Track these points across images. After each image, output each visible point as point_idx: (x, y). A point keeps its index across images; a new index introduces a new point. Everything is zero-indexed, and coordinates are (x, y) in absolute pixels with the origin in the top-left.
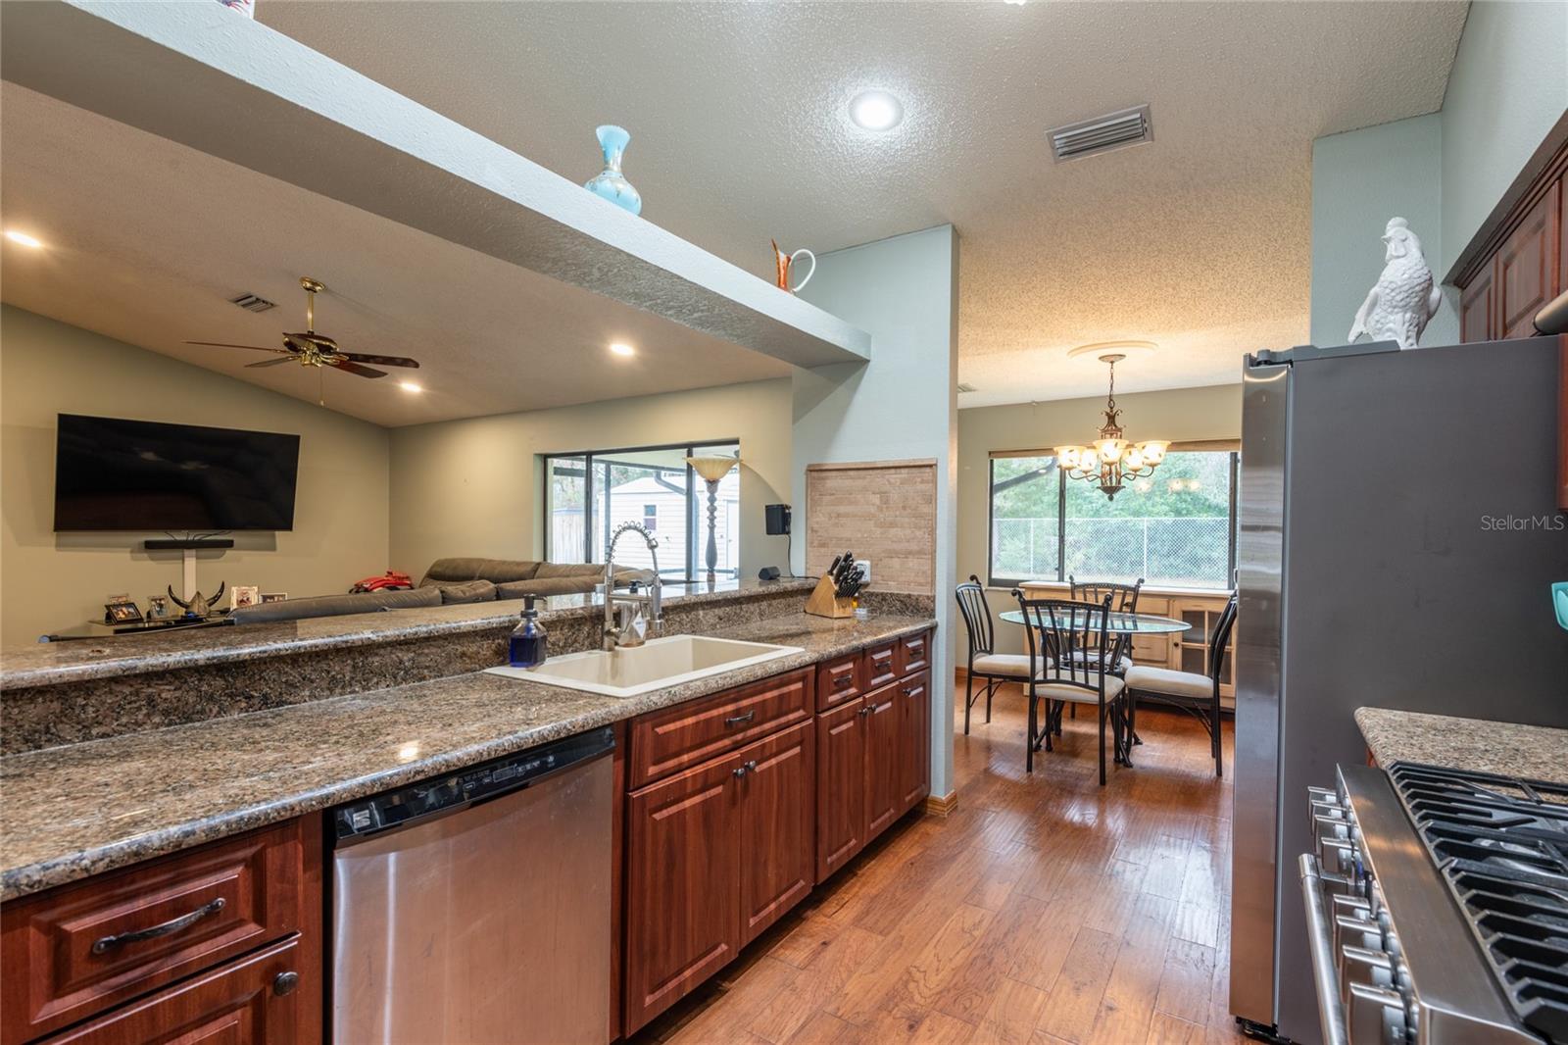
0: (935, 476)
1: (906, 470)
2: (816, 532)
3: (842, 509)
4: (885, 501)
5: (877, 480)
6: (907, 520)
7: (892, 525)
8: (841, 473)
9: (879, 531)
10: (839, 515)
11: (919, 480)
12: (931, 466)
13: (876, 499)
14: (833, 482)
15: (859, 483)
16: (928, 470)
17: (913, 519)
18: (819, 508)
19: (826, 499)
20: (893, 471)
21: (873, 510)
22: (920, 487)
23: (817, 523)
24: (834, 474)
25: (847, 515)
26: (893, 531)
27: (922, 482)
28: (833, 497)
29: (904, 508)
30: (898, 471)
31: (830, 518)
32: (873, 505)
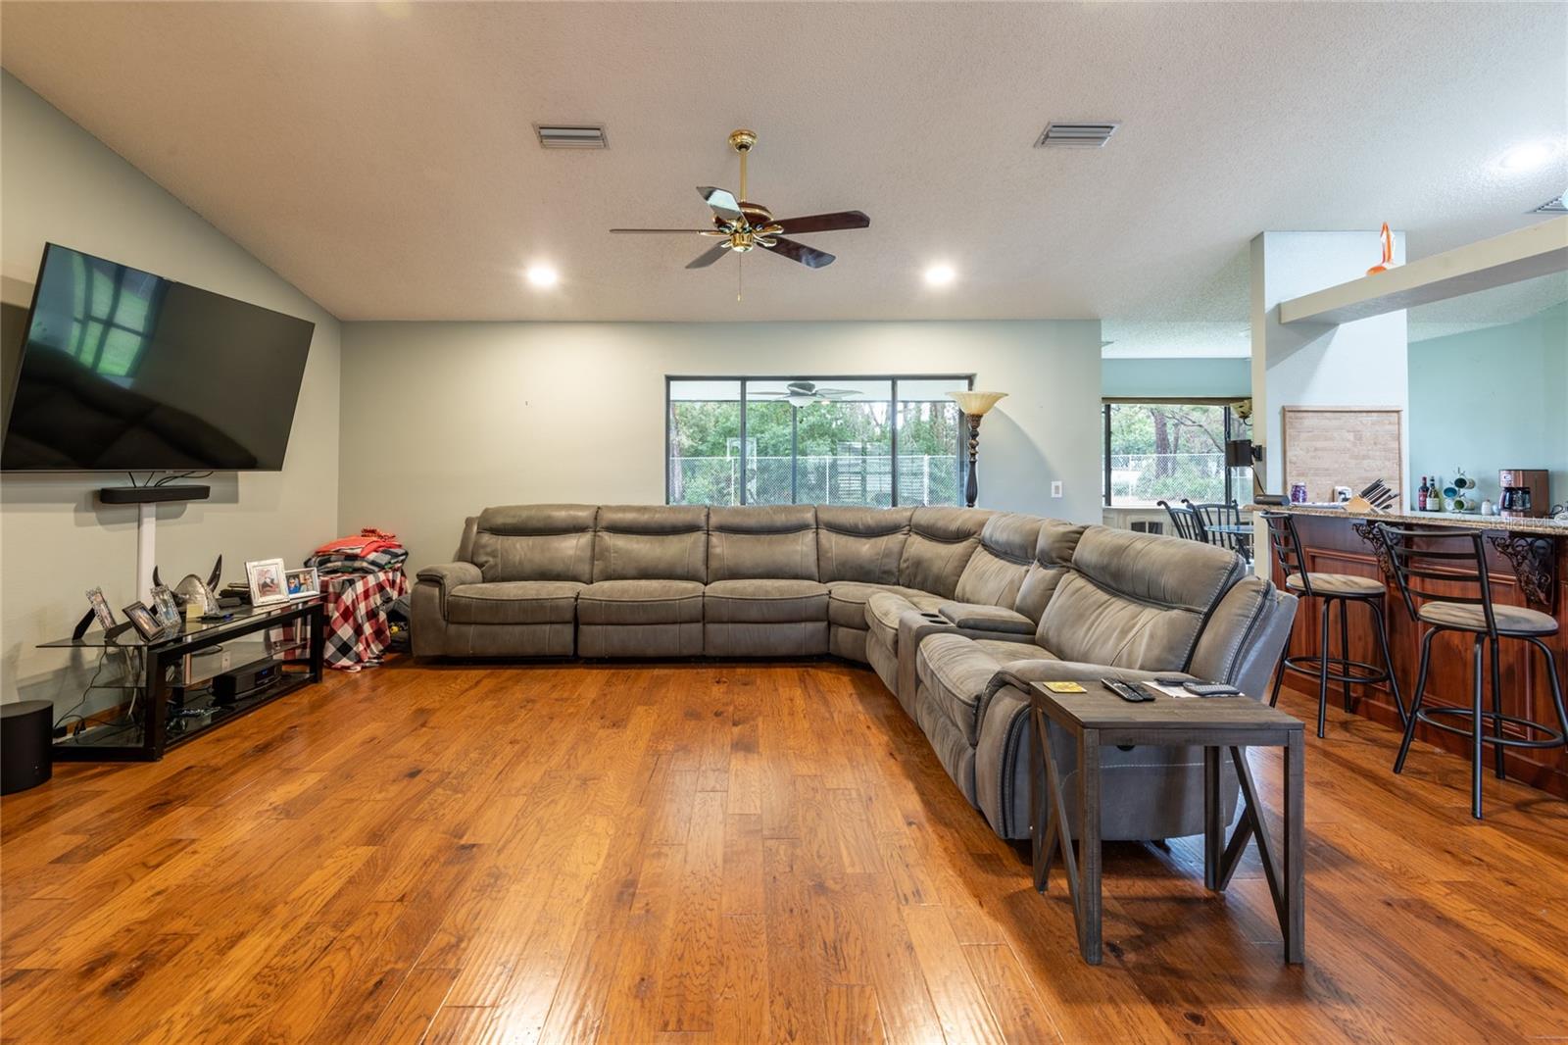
0: (1399, 418)
1: (1375, 414)
2: (1294, 464)
3: (1319, 444)
4: (1359, 437)
5: (1351, 419)
6: (1378, 453)
7: (1365, 457)
8: (1319, 414)
9: (1353, 462)
10: (1316, 449)
11: (1387, 422)
12: (1398, 412)
13: (1351, 437)
14: (1310, 421)
15: (1335, 423)
16: (1396, 414)
17: (1383, 453)
18: (1296, 443)
19: (1304, 435)
20: (1364, 414)
21: (1348, 445)
22: (1388, 427)
23: (1295, 456)
24: (1310, 414)
25: (1324, 449)
26: (1366, 462)
27: (1390, 423)
28: (1310, 434)
29: (1375, 444)
30: (1370, 414)
31: (1308, 451)
32: (1349, 441)
